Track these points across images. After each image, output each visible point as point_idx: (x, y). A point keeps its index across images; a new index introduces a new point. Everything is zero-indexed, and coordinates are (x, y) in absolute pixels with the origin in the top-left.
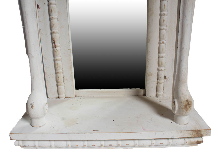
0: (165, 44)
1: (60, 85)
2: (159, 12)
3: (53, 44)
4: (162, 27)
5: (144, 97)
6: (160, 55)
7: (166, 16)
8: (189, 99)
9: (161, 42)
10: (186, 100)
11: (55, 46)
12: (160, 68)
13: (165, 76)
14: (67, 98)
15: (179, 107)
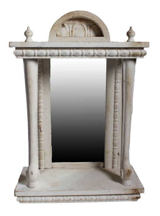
0: (118, 131)
1: (42, 159)
2: (113, 110)
3: (38, 129)
4: (115, 120)
5: (104, 168)
6: (114, 138)
7: (118, 113)
8: (130, 169)
9: (115, 129)
10: (128, 169)
11: (41, 131)
12: (115, 148)
13: (118, 153)
14: (46, 169)
15: (124, 174)
